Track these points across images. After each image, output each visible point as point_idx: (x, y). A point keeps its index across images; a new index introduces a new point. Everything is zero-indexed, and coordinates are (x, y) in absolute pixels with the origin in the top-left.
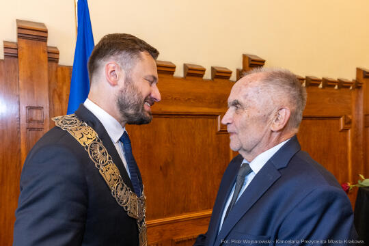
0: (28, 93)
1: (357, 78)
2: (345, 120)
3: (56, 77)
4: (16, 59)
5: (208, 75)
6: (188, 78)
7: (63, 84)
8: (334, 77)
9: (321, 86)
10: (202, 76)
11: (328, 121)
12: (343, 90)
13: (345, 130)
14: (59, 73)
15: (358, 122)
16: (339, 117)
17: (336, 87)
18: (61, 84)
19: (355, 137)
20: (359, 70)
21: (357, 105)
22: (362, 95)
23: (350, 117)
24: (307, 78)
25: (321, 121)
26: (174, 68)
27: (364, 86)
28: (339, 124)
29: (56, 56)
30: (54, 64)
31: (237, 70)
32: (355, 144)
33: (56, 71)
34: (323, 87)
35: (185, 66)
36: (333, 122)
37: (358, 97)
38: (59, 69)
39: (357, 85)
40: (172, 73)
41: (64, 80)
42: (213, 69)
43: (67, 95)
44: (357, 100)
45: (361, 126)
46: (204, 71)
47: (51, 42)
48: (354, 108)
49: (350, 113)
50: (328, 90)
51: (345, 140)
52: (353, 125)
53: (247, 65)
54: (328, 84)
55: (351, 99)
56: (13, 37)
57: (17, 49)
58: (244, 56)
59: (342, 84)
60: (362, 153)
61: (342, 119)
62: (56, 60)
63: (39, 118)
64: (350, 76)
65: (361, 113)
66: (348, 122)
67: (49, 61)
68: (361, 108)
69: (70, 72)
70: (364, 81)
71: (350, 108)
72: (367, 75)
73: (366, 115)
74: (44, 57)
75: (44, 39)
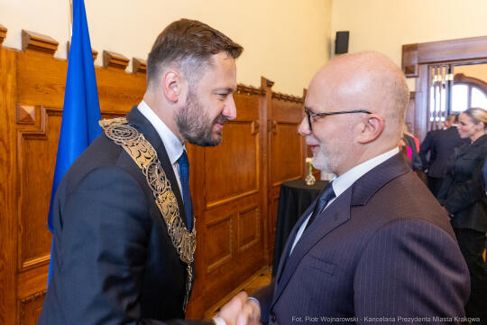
1: (262, 86)
2: (255, 125)
7: (8, 72)
11: (243, 125)
12: (253, 96)
13: (255, 134)
14: (4, 57)
15: (263, 126)
16: (250, 122)
20: (263, 78)
21: (262, 110)
22: (265, 102)
23: (258, 122)
25: (239, 125)
27: (267, 93)
28: (250, 128)
32: (261, 147)
36: (246, 126)
37: (262, 102)
38: (3, 52)
39: (262, 92)
41: (9, 68)
43: (13, 86)
44: (262, 107)
45: (265, 130)
48: (260, 113)
49: (258, 118)
51: (255, 142)
52: (260, 128)
61: (253, 124)
64: (257, 85)
65: (265, 118)
66: (257, 127)
68: (265, 114)
69: (17, 58)
70: (267, 89)
71: (257, 114)
72: (270, 84)
73: (268, 121)
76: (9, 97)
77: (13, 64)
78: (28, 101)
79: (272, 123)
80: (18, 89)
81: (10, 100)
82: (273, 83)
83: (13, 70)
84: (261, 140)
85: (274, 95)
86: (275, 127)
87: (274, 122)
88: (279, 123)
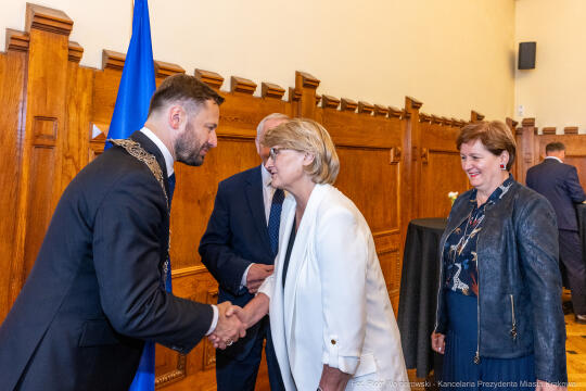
0: (38, 99)
1: (406, 107)
2: (395, 151)
3: (76, 80)
4: (24, 54)
5: (258, 93)
7: (83, 90)
8: (385, 104)
9: (373, 113)
10: (252, 92)
11: (378, 153)
12: (394, 119)
13: (395, 163)
14: (80, 76)
15: (406, 154)
16: (389, 149)
17: (387, 116)
18: (81, 90)
20: (408, 99)
21: (406, 136)
22: (410, 125)
23: (399, 148)
24: (360, 105)
26: (222, 80)
27: (413, 116)
28: (389, 156)
29: (77, 54)
30: (73, 63)
31: (290, 89)
32: (404, 179)
33: (76, 73)
34: (375, 114)
36: (385, 153)
37: (407, 127)
38: (80, 71)
39: (406, 115)
40: (218, 86)
41: (86, 85)
42: (263, 85)
44: (406, 131)
45: (410, 160)
47: (73, 37)
48: (403, 138)
49: (400, 145)
50: (379, 118)
51: (395, 173)
52: (403, 154)
53: (301, 84)
54: (380, 111)
55: (400, 129)
56: (20, 24)
57: (28, 42)
58: (298, 74)
59: (393, 113)
60: (409, 188)
61: (392, 151)
62: (77, 60)
63: (51, 133)
64: (400, 106)
65: (410, 145)
66: (398, 155)
68: (410, 140)
69: (94, 76)
70: (412, 111)
71: (399, 139)
72: (416, 105)
73: (414, 148)
74: (63, 54)
75: (67, 32)
76: (82, 115)
77: (89, 83)
78: (103, 120)
79: (421, 151)
80: (93, 106)
81: (84, 118)
82: (421, 104)
83: (89, 88)
84: (404, 170)
85: (424, 118)
86: (425, 156)
87: (425, 150)
88: (430, 151)
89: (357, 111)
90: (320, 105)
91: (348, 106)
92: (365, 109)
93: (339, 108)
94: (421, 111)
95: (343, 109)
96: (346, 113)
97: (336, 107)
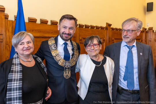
1: (106, 26)
3: (7, 24)
6: (52, 25)
7: (10, 27)
8: (99, 25)
9: (95, 28)
12: (102, 30)
13: (103, 43)
15: (107, 40)
17: (100, 29)
19: (106, 45)
20: (107, 23)
23: (104, 38)
26: (48, 21)
27: (108, 29)
30: (7, 20)
33: (7, 22)
35: (51, 21)
37: (107, 32)
39: (106, 28)
40: (47, 23)
43: (11, 30)
45: (108, 41)
46: (57, 23)
47: (6, 12)
48: (105, 36)
49: (104, 37)
50: (97, 30)
54: (97, 28)
55: (105, 33)
59: (102, 28)
61: (102, 39)
62: (8, 18)
63: (2, 38)
64: (104, 25)
65: (108, 37)
66: (104, 40)
67: (5, 18)
68: (108, 35)
69: (12, 23)
70: (108, 27)
71: (104, 36)
72: (110, 25)
73: (109, 38)
74: (3, 17)
75: (4, 11)
76: (10, 33)
79: (112, 39)
82: (111, 25)
85: (113, 29)
86: (113, 40)
87: (113, 39)
88: (115, 39)
89: (90, 28)
90: (78, 27)
91: (87, 27)
92: (93, 27)
93: (84, 27)
94: (111, 27)
95: (85, 28)
96: (86, 29)
97: (83, 27)
